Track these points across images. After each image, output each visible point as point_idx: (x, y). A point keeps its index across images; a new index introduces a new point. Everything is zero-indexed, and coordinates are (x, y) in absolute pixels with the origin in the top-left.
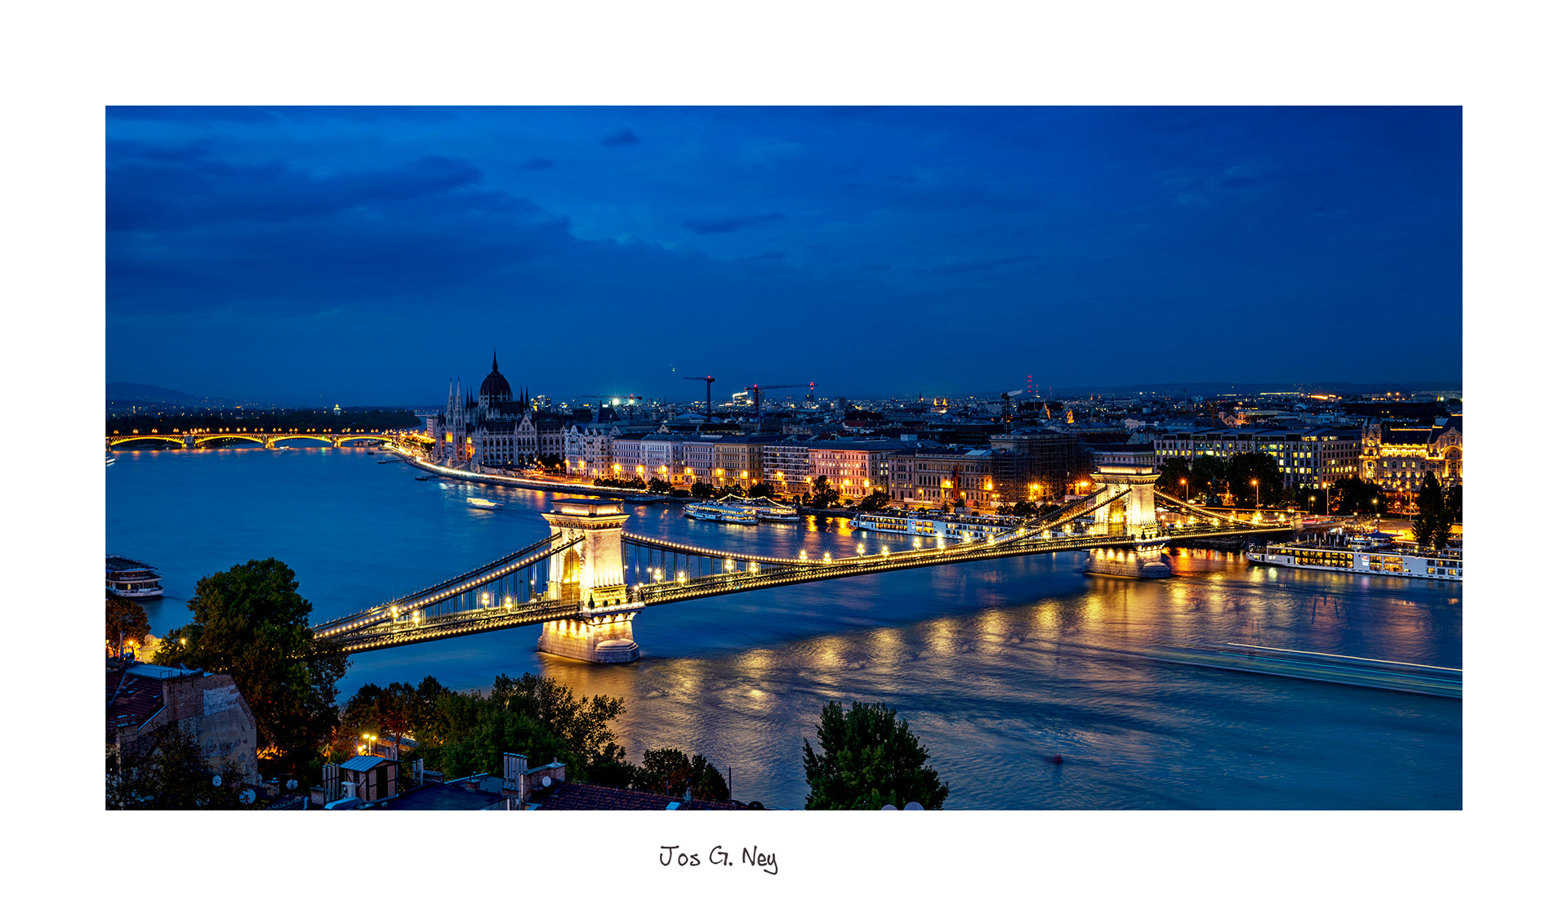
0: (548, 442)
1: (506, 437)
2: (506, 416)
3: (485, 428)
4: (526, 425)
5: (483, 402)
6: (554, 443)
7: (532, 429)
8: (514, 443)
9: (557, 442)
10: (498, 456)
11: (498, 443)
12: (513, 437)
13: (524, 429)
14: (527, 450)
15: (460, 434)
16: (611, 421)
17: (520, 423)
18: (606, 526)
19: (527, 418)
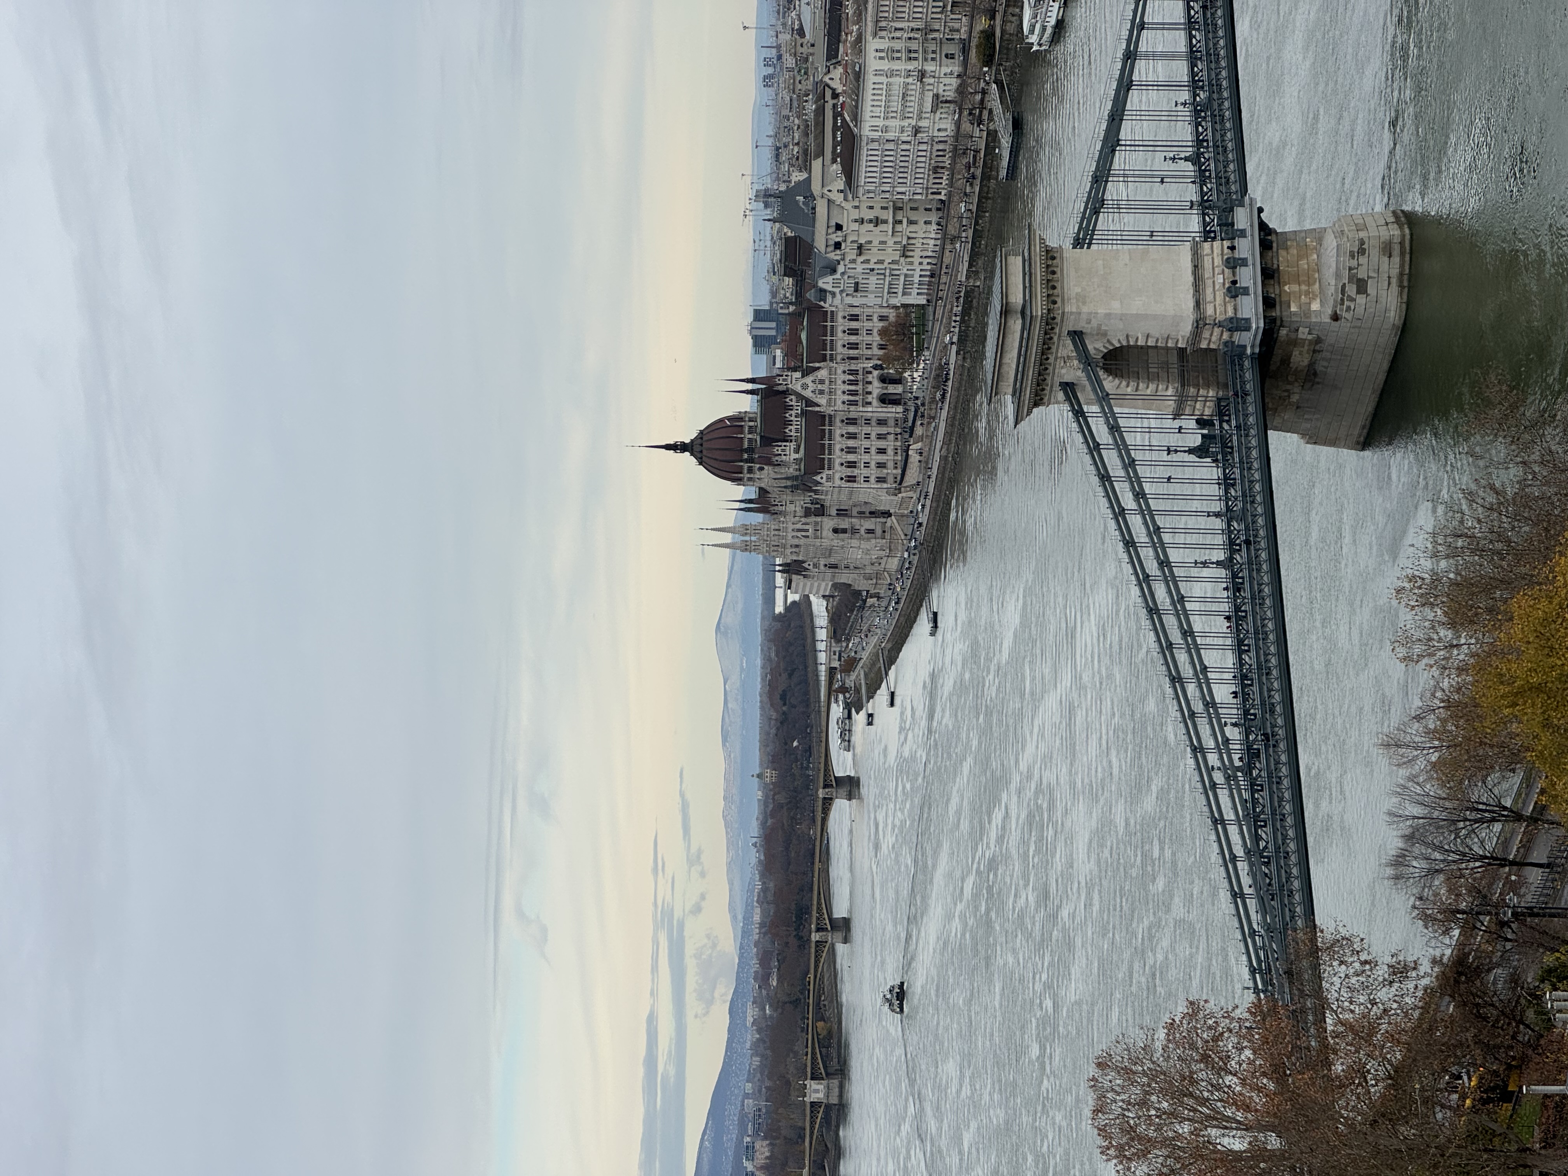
0: (853, 339)
1: (839, 430)
2: (792, 431)
3: (818, 478)
4: (812, 386)
6: (854, 325)
7: (823, 374)
8: (852, 415)
9: (854, 318)
10: (881, 451)
12: (840, 415)
13: (822, 392)
14: (870, 388)
15: (827, 533)
16: (810, 197)
17: (809, 403)
18: (1050, 285)
19: (795, 382)
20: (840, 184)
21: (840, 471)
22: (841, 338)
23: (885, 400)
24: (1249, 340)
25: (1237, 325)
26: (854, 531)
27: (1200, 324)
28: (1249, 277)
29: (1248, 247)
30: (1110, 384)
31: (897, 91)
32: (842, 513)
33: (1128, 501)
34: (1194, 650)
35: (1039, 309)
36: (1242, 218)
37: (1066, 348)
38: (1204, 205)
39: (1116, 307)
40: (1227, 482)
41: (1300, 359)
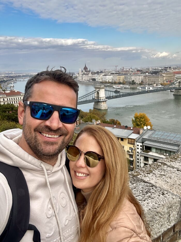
2: (87, 73)
5: (84, 71)
7: (91, 75)
8: (88, 77)
9: (95, 76)
10: (86, 79)
16: (102, 73)
17: (89, 74)
18: (102, 88)
19: (90, 73)
21: (85, 76)
22: (93, 76)
23: (90, 79)
24: (100, 100)
25: (101, 100)
27: (101, 98)
28: (104, 100)
29: (105, 100)
30: (97, 92)
31: (109, 78)
32: (82, 77)
34: (81, 99)
35: (101, 88)
36: (107, 99)
37: (98, 90)
38: (107, 97)
39: (101, 92)
40: (91, 100)
41: (99, 104)
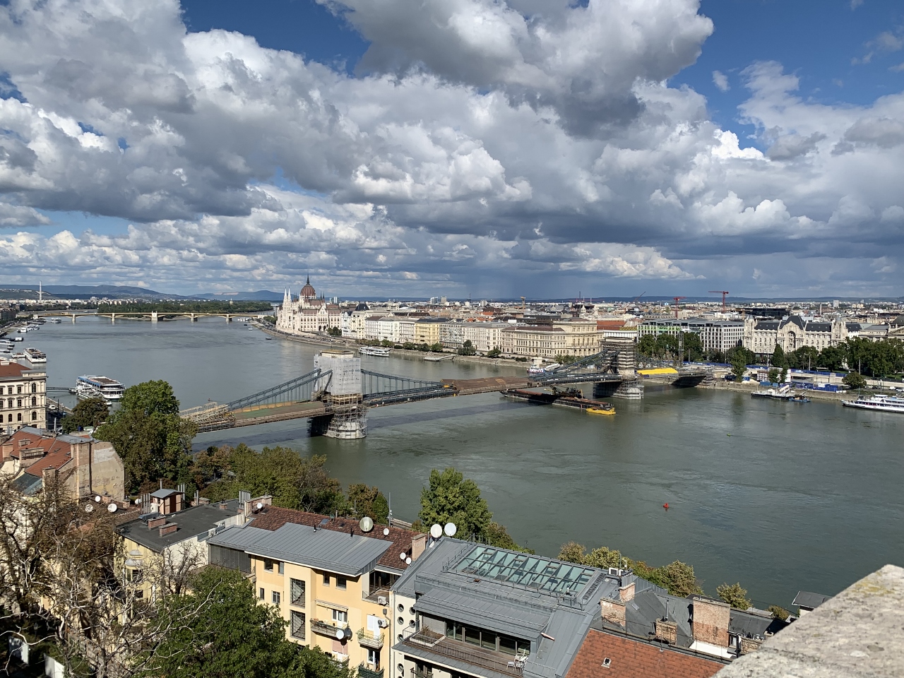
0: (334, 320)
1: (313, 317)
2: (312, 307)
3: (302, 313)
4: (322, 311)
5: (301, 301)
6: (337, 320)
7: (325, 313)
8: (316, 320)
9: (339, 320)
11: (308, 320)
12: (316, 318)
13: (321, 313)
14: (322, 324)
15: (289, 315)
16: (365, 310)
17: (319, 310)
19: (324, 307)
20: (368, 316)
21: (303, 317)
22: (333, 317)
23: (320, 327)
26: (290, 321)
31: (388, 328)
32: (294, 318)
33: (299, 382)
38: (365, 396)
